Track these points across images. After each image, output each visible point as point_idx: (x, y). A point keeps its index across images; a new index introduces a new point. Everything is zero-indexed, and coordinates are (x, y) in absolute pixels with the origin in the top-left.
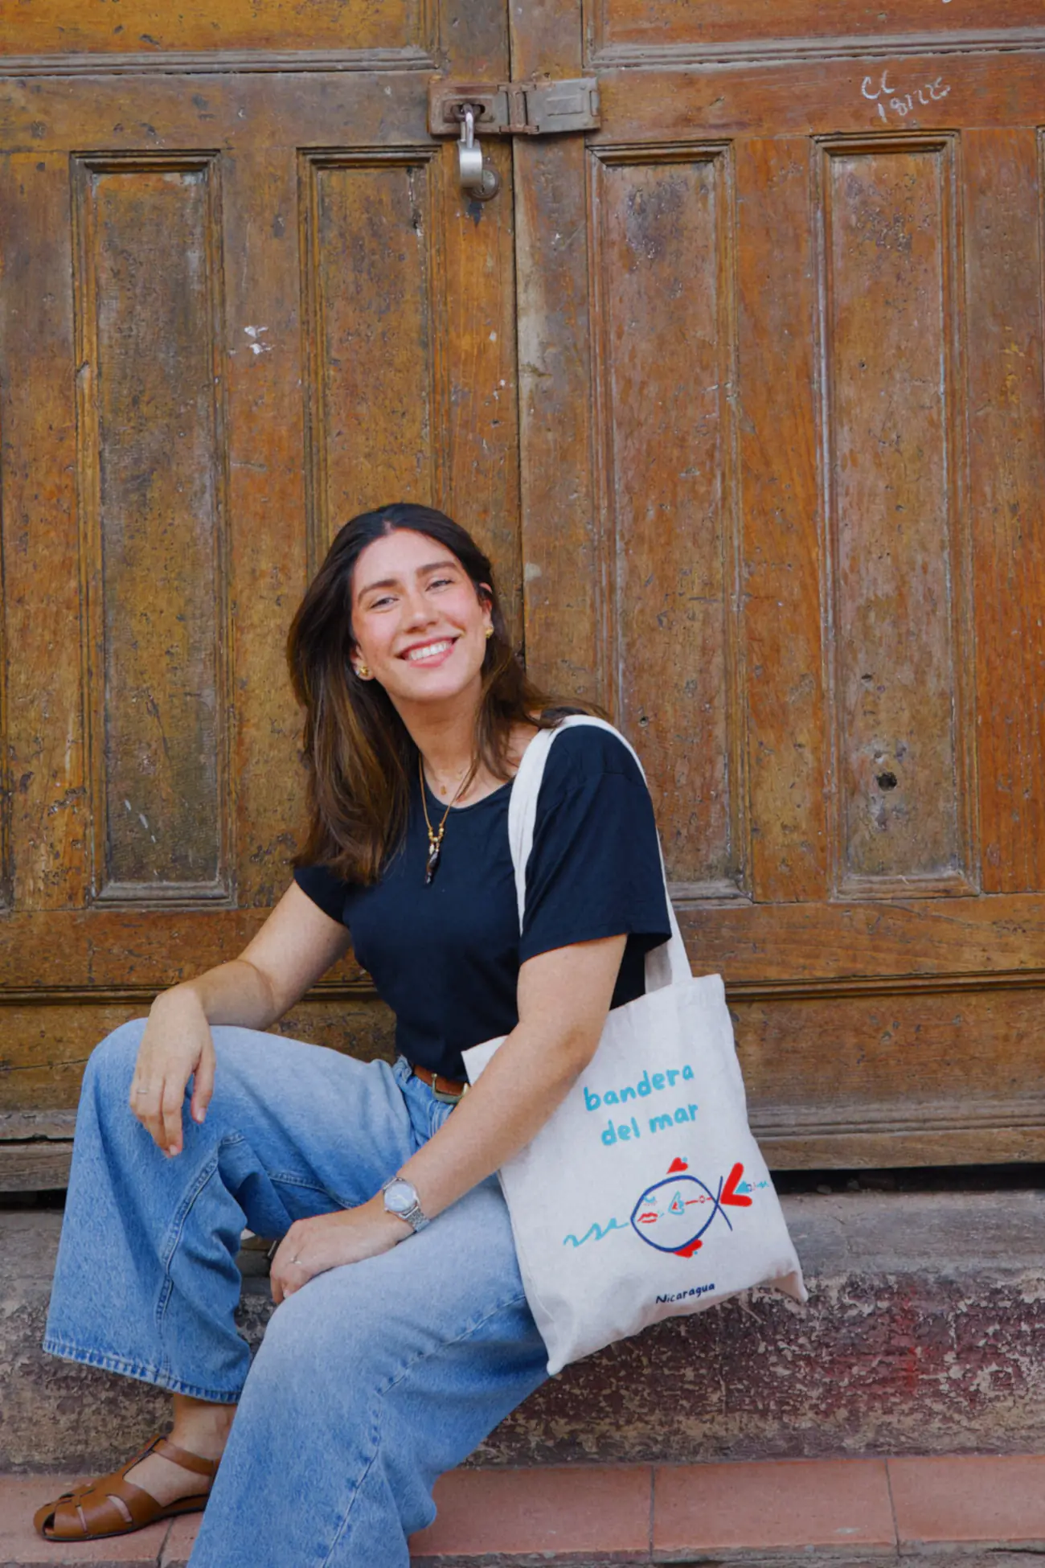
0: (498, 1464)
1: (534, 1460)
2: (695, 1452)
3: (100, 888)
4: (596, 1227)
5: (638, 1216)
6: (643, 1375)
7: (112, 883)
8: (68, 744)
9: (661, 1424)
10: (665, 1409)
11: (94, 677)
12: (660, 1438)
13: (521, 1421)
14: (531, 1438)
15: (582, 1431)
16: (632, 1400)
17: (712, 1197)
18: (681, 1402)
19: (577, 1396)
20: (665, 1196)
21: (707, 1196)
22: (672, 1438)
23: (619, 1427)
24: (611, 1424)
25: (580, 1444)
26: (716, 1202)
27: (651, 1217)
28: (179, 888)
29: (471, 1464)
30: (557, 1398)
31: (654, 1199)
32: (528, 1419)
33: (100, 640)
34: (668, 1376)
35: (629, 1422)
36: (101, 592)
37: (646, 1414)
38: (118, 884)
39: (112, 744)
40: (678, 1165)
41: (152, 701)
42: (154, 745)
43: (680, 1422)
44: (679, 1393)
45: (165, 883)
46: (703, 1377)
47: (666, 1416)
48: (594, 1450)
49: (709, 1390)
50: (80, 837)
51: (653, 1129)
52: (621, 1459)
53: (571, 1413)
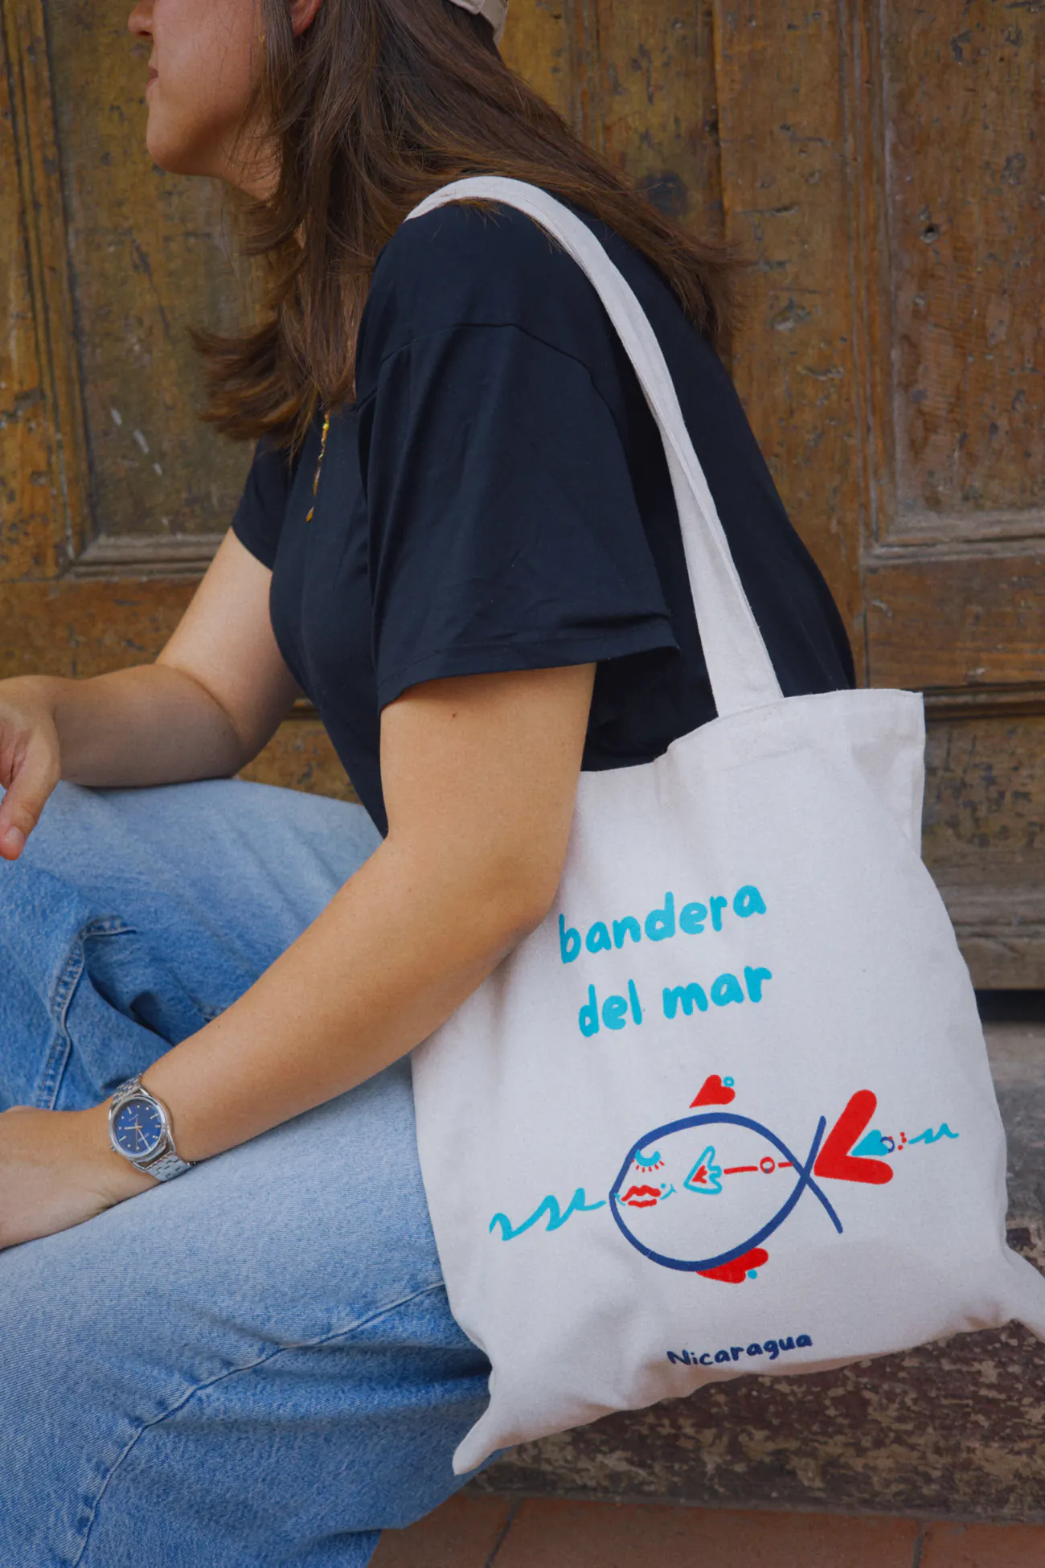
0: (650, 1494)
1: (714, 1494)
2: (1001, 1501)
3: (81, 547)
4: (550, 1202)
5: (623, 1191)
6: (903, 1369)
7: (103, 539)
8: (12, 321)
9: (938, 1451)
10: (943, 1427)
11: (44, 211)
12: (936, 1474)
13: (689, 1430)
14: (706, 1457)
15: (798, 1453)
16: (882, 1408)
17: (792, 1161)
18: (973, 1417)
19: (784, 1395)
20: (680, 1151)
21: (780, 1157)
22: (957, 1476)
23: (861, 1451)
24: (846, 1445)
25: (792, 1474)
26: (804, 1173)
27: (646, 1196)
28: (199, 544)
29: (606, 1490)
30: (748, 1396)
31: (657, 1155)
32: (700, 1426)
33: (51, 152)
34: (949, 1372)
35: (879, 1444)
36: (46, 74)
37: (910, 1433)
38: (112, 540)
39: (86, 323)
40: (715, 1091)
41: (138, 249)
42: (147, 322)
43: (970, 1450)
44: (970, 1402)
45: (179, 537)
46: (1016, 1378)
47: (946, 1438)
48: (818, 1483)
49: (1026, 1401)
50: (43, 467)
51: (670, 1012)
52: (865, 1503)
53: (775, 1422)
